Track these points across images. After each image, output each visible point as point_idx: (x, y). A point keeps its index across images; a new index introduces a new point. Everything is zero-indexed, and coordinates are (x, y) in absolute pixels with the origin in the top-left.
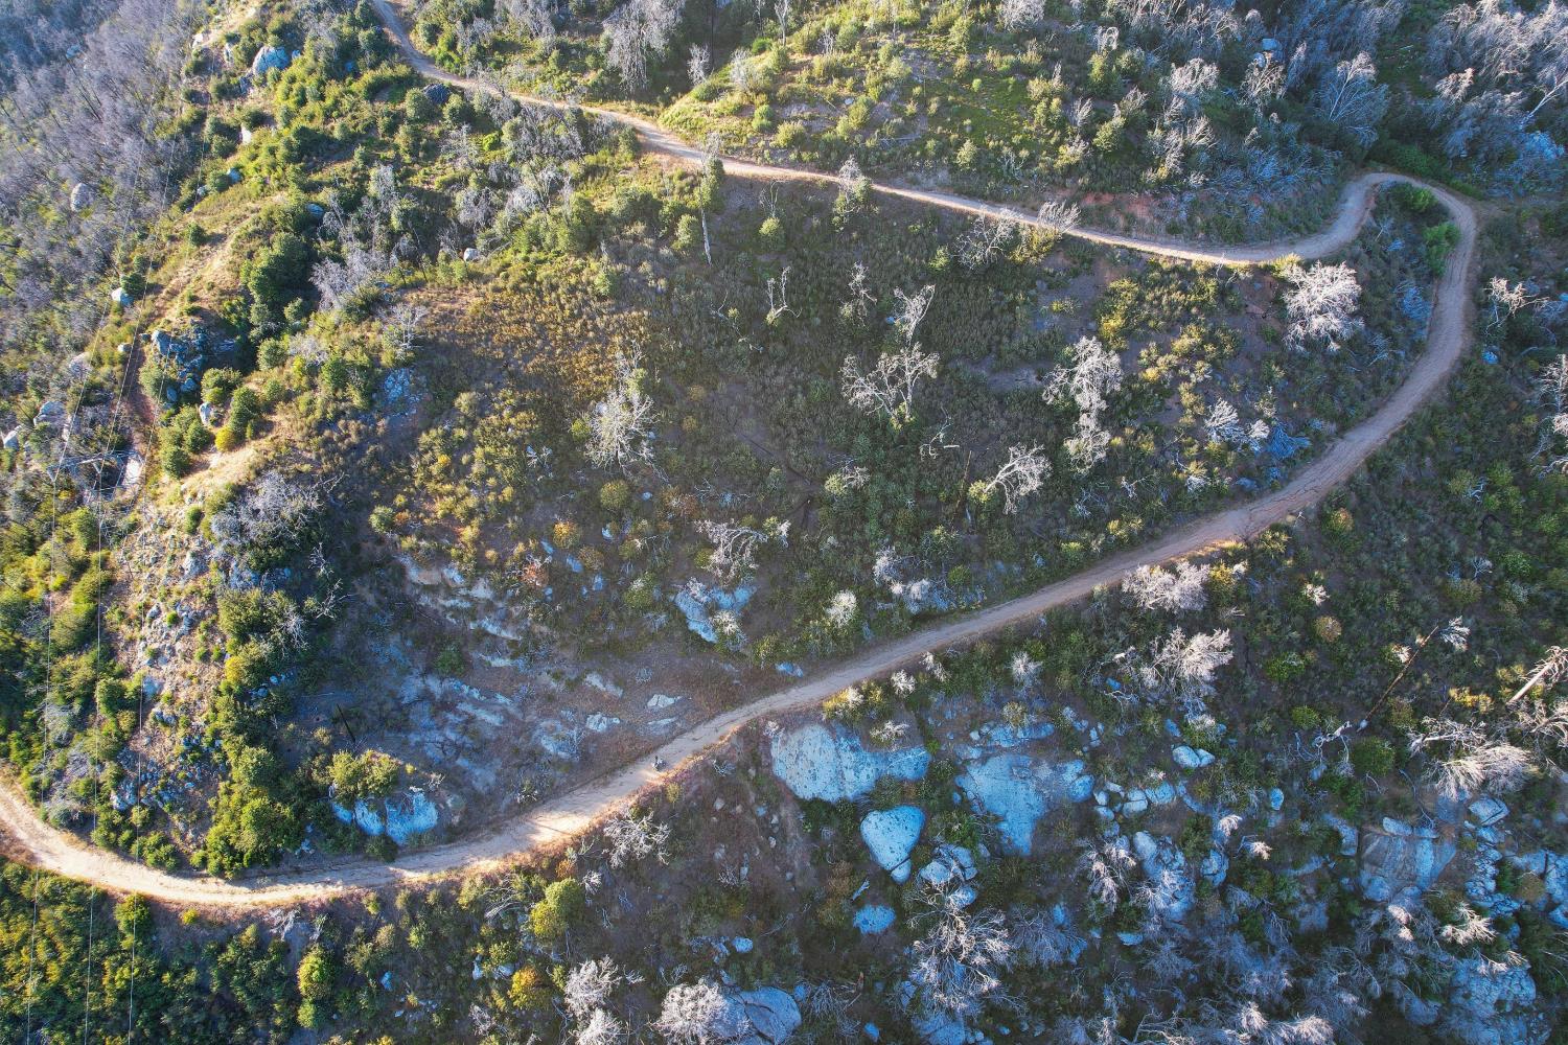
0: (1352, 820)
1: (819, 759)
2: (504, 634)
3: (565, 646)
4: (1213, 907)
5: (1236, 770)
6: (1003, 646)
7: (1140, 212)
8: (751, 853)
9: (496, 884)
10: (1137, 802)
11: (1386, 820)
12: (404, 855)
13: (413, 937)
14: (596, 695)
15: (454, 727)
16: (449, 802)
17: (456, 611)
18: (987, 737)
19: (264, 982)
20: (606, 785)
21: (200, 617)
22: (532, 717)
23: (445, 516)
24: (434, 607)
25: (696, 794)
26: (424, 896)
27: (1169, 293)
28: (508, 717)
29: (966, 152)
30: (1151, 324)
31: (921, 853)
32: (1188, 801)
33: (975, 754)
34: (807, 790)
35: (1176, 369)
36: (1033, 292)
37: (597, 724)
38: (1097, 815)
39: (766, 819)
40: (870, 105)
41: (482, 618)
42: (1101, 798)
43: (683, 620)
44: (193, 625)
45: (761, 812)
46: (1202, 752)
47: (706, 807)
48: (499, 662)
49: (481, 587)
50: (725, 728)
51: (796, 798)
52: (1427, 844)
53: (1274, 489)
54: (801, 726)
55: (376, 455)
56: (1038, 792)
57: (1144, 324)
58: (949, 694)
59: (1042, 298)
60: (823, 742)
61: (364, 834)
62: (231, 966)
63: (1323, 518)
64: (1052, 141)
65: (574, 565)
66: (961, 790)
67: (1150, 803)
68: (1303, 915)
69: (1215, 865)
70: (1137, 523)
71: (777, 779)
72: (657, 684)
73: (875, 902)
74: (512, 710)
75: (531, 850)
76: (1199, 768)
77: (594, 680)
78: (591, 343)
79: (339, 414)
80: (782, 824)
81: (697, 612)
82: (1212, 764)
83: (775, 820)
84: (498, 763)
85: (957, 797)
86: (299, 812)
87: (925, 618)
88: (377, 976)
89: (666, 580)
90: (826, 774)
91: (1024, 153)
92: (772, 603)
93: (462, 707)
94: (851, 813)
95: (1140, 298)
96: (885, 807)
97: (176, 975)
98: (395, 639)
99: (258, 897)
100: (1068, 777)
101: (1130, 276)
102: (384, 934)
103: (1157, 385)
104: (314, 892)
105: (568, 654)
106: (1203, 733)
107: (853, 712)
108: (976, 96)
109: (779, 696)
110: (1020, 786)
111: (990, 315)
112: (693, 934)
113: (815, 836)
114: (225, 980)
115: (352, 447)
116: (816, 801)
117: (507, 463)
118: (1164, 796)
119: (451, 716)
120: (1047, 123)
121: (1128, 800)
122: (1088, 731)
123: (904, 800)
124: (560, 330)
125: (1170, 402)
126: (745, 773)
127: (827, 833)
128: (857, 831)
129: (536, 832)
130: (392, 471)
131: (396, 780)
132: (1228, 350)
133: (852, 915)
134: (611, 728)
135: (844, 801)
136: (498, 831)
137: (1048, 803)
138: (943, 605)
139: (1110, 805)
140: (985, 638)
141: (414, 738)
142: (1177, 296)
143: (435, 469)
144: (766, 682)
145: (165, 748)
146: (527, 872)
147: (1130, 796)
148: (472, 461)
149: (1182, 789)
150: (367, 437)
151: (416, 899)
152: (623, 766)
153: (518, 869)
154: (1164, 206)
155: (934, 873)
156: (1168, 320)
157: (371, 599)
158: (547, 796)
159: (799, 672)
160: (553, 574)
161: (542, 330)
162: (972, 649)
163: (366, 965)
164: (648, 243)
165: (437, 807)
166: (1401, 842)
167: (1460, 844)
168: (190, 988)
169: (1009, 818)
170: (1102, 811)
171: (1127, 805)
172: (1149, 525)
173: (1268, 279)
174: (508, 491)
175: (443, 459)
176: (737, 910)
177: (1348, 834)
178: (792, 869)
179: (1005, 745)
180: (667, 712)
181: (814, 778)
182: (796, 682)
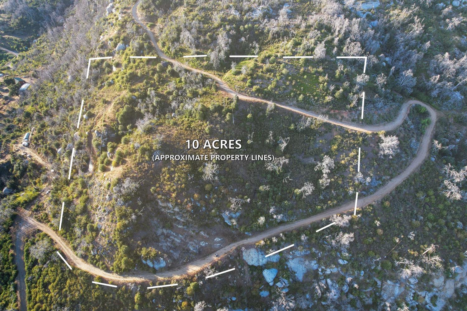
0: (380, 280)
1: (254, 256)
2: (181, 220)
3: (195, 224)
4: (344, 298)
5: (353, 266)
6: (299, 232)
7: (345, 115)
8: (237, 277)
9: (179, 282)
10: (328, 272)
11: (388, 281)
12: (158, 273)
13: (160, 292)
14: (202, 236)
15: (170, 242)
16: (168, 261)
17: (170, 213)
18: (294, 253)
19: (127, 298)
20: (204, 259)
21: (111, 211)
22: (187, 241)
23: (168, 190)
24: (165, 211)
25: (225, 263)
27: (350, 140)
28: (182, 240)
29: (301, 97)
30: (344, 148)
31: (276, 280)
32: (341, 272)
33: (291, 257)
34: (251, 263)
35: (349, 162)
36: (315, 137)
37: (203, 244)
38: (319, 274)
39: (241, 269)
40: (277, 81)
41: (176, 216)
42: (320, 270)
43: (224, 220)
44: (109, 213)
45: (240, 267)
46: (345, 261)
47: (227, 266)
48: (180, 227)
49: (176, 208)
50: (232, 247)
51: (248, 265)
52: (397, 287)
53: (371, 194)
54: (250, 248)
55: (152, 173)
56: (305, 267)
57: (342, 148)
58: (285, 243)
59: (318, 139)
60: (255, 252)
61: (149, 267)
62: (120, 294)
63: (382, 203)
64: (324, 95)
65: (199, 205)
66: (287, 265)
67: (331, 272)
68: (366, 301)
69: (345, 288)
70: (335, 202)
71: (244, 260)
72: (217, 235)
73: (265, 290)
75: (187, 274)
76: (344, 265)
77: (202, 233)
79: (143, 161)
80: (244, 270)
81: (227, 218)
82: (347, 264)
84: (179, 252)
85: (286, 267)
86: (134, 261)
87: (282, 223)
88: (152, 300)
89: (220, 208)
90: (255, 260)
91: (316, 98)
92: (245, 217)
93: (171, 237)
94: (260, 269)
95: (342, 141)
96: (268, 268)
97: (108, 295)
98: (156, 219)
99: (125, 279)
100: (313, 264)
101: (340, 134)
102: (154, 291)
103: (344, 165)
104: (138, 280)
105: (196, 226)
106: (346, 257)
107: (263, 246)
108: (305, 80)
109: (245, 240)
110: (301, 266)
111: (304, 142)
112: (223, 296)
113: (252, 274)
114: (118, 297)
115: (146, 170)
116: (253, 266)
117: (183, 178)
118: (335, 270)
119: (169, 239)
120: (323, 89)
121: (326, 271)
122: (318, 253)
123: (273, 267)
125: (347, 170)
126: (236, 258)
127: (255, 273)
128: (262, 273)
129: (188, 270)
131: (157, 255)
132: (363, 157)
133: (259, 293)
134: (206, 246)
135: (259, 266)
136: (179, 268)
137: (307, 270)
138: (286, 220)
139: (322, 271)
140: (295, 229)
141: (160, 244)
142: (352, 141)
143: (166, 178)
144: (242, 236)
145: (104, 242)
146: (186, 279)
148: (175, 176)
149: (339, 269)
150: (150, 168)
151: (161, 283)
152: (208, 255)
153: (184, 279)
154: (351, 114)
155: (279, 284)
156: (349, 147)
157: (150, 209)
158: (190, 262)
159: (250, 234)
160: (193, 207)
162: (292, 232)
163: (150, 297)
164: (219, 119)
165: (166, 262)
166: (391, 286)
167: (405, 288)
168: (111, 298)
169: (298, 272)
170: (320, 273)
172: (338, 202)
173: (376, 136)
174: (183, 185)
175: (168, 175)
176: (233, 290)
177: (379, 283)
178: (246, 281)
179: (298, 255)
180: (219, 242)
181: (252, 260)
182: (249, 237)
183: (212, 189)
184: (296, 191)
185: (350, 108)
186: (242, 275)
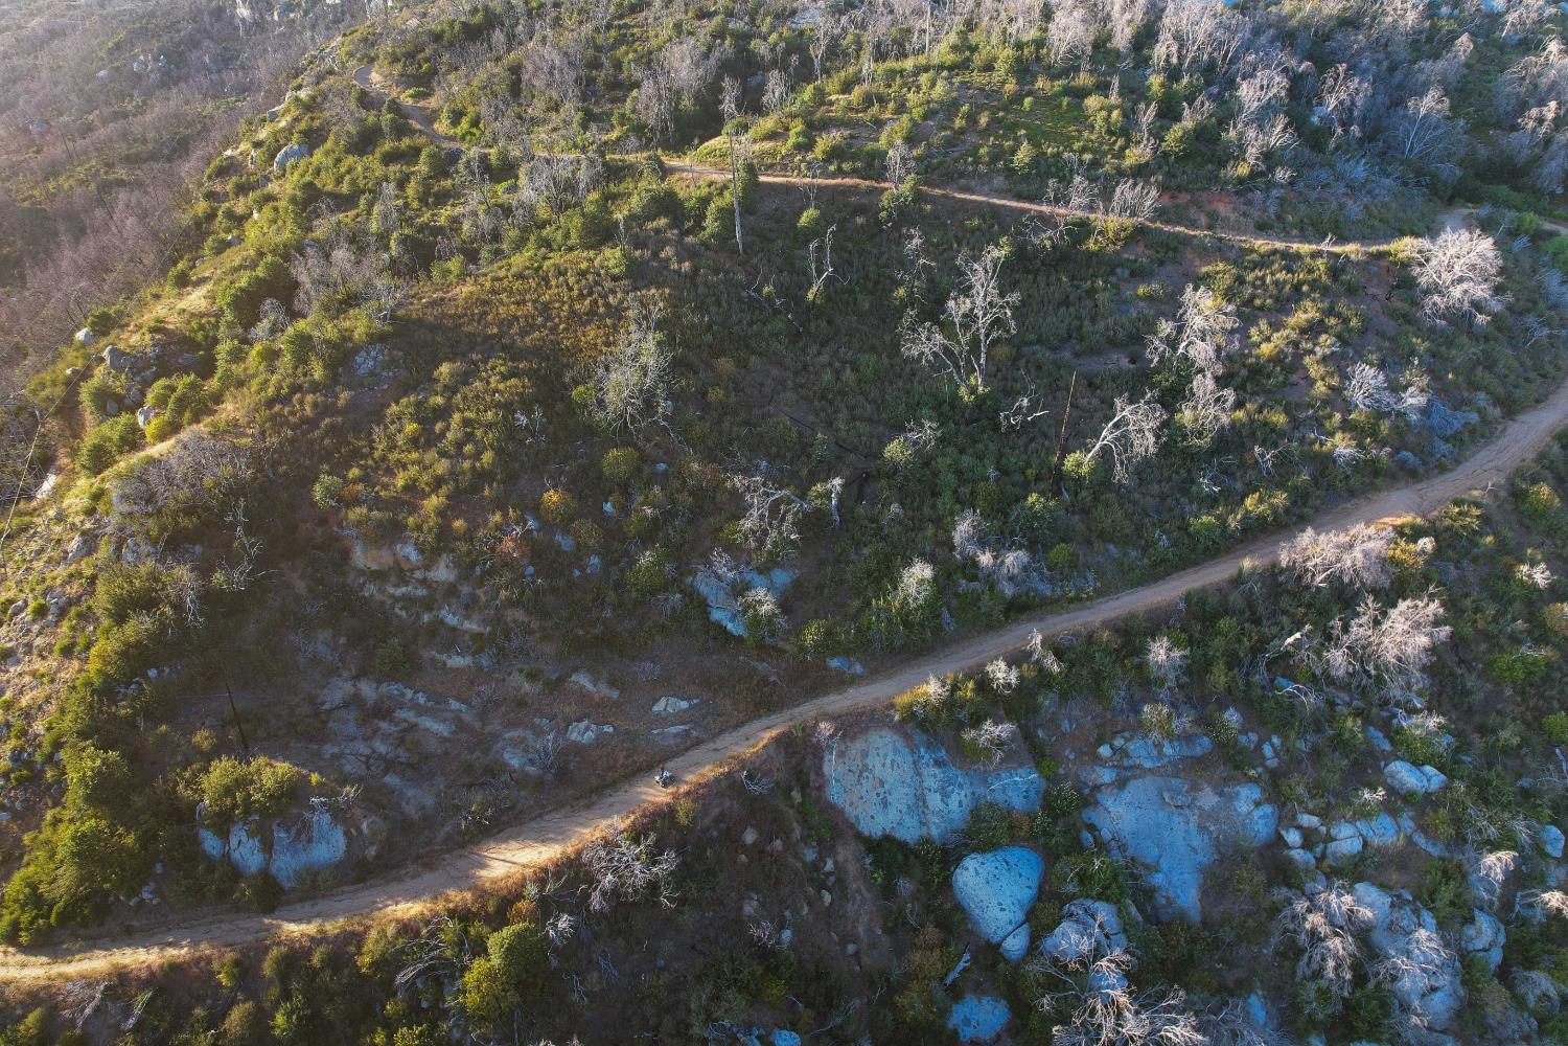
1: (891, 776)
2: (467, 625)
3: (545, 638)
5: (1484, 793)
6: (1132, 637)
7: (1223, 209)
8: (796, 911)
9: (417, 934)
10: (1347, 840)
12: (289, 903)
14: (583, 696)
15: (386, 737)
16: (364, 826)
17: (408, 601)
18: (1123, 753)
20: (588, 807)
22: (495, 726)
23: (406, 488)
25: (717, 821)
26: (307, 953)
27: (1273, 274)
28: (461, 725)
29: (1024, 154)
30: (1258, 302)
31: (1041, 916)
32: (1420, 840)
33: (1107, 776)
34: (875, 823)
35: (1296, 344)
36: (1114, 279)
37: (582, 733)
38: (1291, 860)
39: (816, 866)
40: (914, 123)
41: (440, 608)
42: (1293, 837)
43: (703, 606)
45: (810, 855)
46: (1428, 768)
47: (732, 839)
48: (457, 661)
49: (442, 565)
50: (758, 739)
51: (859, 836)
53: (1442, 469)
54: (865, 730)
55: (332, 429)
56: (1202, 828)
57: (1250, 303)
58: (1064, 697)
60: (896, 751)
64: (1116, 147)
65: (566, 543)
66: (1092, 828)
67: (1365, 844)
70: (1280, 499)
71: (832, 807)
72: (665, 684)
73: (979, 990)
74: (467, 718)
75: (474, 888)
76: (1428, 794)
77: (582, 680)
78: (602, 317)
79: (296, 389)
80: (839, 868)
81: (722, 596)
82: (1446, 788)
83: (829, 866)
84: (440, 782)
85: (1087, 837)
89: (685, 555)
90: (900, 799)
91: (1087, 157)
92: (820, 587)
93: (401, 714)
94: (944, 857)
95: (1240, 280)
96: (987, 846)
98: (324, 635)
100: (1243, 806)
101: (1225, 259)
102: (235, 1018)
103: (1278, 359)
104: (144, 958)
105: (549, 649)
106: (1426, 741)
107: (938, 710)
108: (1027, 114)
109: (832, 698)
110: (1176, 819)
111: (1066, 302)
112: (710, 1018)
113: (888, 891)
115: (305, 420)
116: (888, 838)
117: (489, 426)
118: (1386, 833)
119: (384, 725)
120: (1110, 132)
121: (1330, 839)
122: (1259, 747)
123: (1014, 838)
124: (566, 307)
125: (1294, 378)
126: (788, 797)
127: (905, 886)
128: (947, 884)
129: (484, 866)
130: (349, 443)
132: (1354, 323)
133: (944, 1013)
134: (600, 742)
135: (926, 840)
136: (429, 866)
137: (1217, 844)
138: (1045, 589)
139: (1308, 843)
140: (1105, 624)
141: (329, 749)
142: (1281, 276)
143: (400, 440)
144: (812, 680)
147: (1333, 832)
148: (448, 428)
149: (1408, 824)
150: (323, 410)
151: (294, 959)
152: (613, 785)
154: (1250, 203)
155: (1070, 940)
156: (1277, 299)
157: (301, 586)
158: (504, 823)
159: (858, 668)
160: (536, 551)
161: (546, 307)
162: (1090, 638)
164: (672, 234)
165: (347, 834)
169: (1164, 865)
170: (1298, 855)
171: (1332, 846)
172: (1294, 503)
173: (1384, 263)
174: (488, 457)
175: (411, 427)
176: (776, 991)
178: (856, 939)
179: (1148, 764)
180: (679, 718)
181: (885, 804)
182: (854, 681)
183: (639, 470)
184: (1070, 461)
185: (1241, 180)
186: (827, 898)
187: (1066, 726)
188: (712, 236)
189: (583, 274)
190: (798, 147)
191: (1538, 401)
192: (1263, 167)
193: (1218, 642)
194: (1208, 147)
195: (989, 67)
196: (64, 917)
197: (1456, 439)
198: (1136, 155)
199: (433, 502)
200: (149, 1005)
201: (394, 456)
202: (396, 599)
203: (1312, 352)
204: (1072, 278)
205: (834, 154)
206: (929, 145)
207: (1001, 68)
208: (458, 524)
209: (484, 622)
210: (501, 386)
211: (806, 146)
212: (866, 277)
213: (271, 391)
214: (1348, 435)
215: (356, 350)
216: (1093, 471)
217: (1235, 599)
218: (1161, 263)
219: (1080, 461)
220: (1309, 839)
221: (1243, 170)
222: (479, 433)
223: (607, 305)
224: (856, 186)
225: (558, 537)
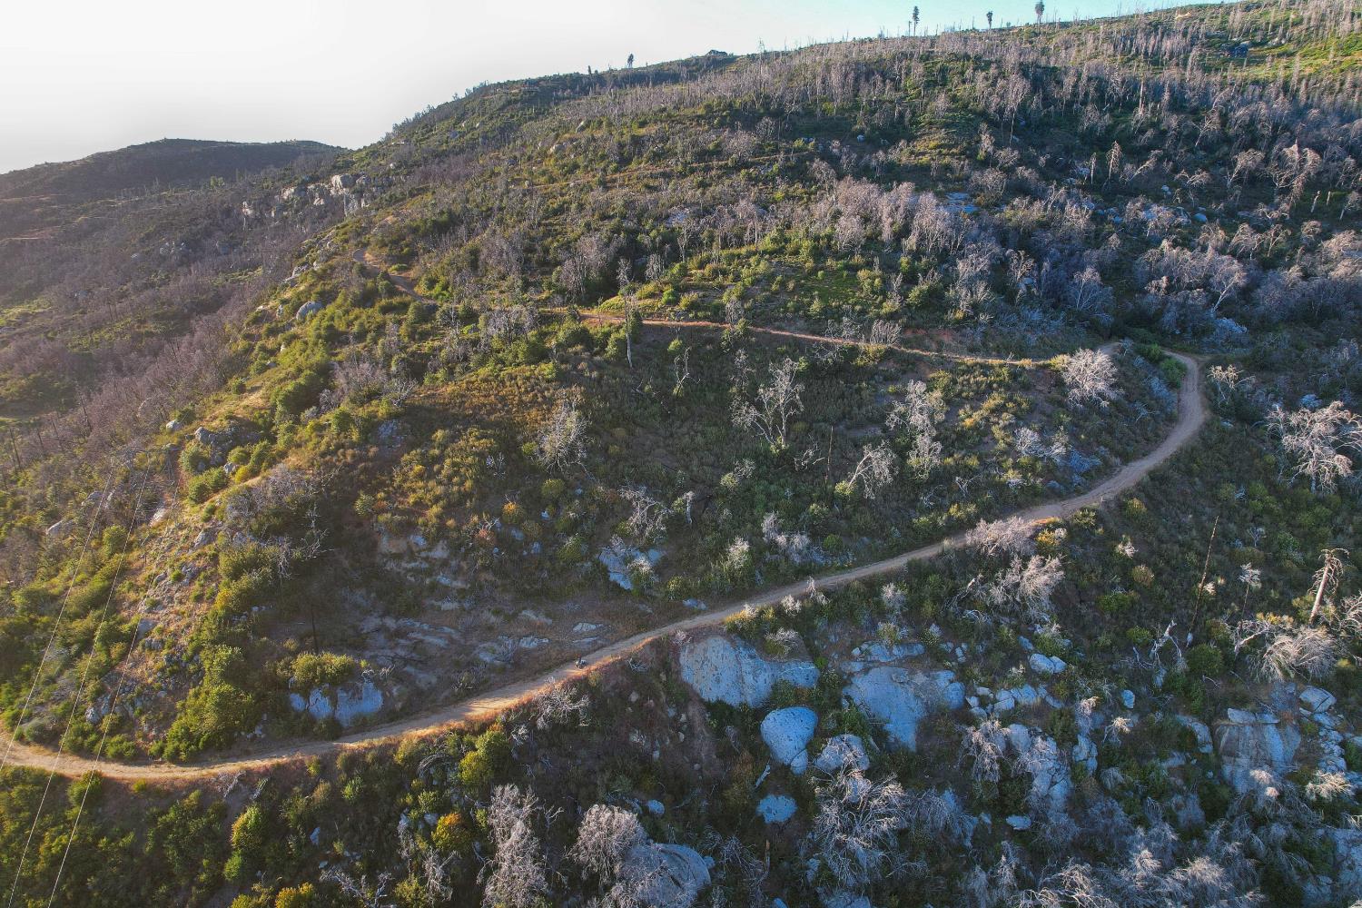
0: (1199, 715)
1: (722, 664)
2: (455, 583)
3: (506, 589)
7: (946, 339)
8: (663, 742)
9: (432, 742)
10: (1005, 700)
11: (1230, 711)
12: (347, 735)
13: (348, 791)
14: (529, 623)
15: (404, 647)
16: (395, 691)
17: (416, 572)
18: (868, 652)
19: (196, 841)
20: (533, 680)
21: (201, 571)
22: (474, 641)
23: (416, 503)
24: (398, 570)
25: (614, 687)
26: (363, 755)
27: (975, 377)
28: (452, 641)
29: (816, 306)
30: (964, 394)
32: (1050, 700)
33: (857, 667)
34: (711, 693)
35: (987, 419)
36: (873, 382)
37: (528, 644)
38: (971, 715)
39: (675, 719)
40: (746, 288)
41: (437, 574)
42: (973, 701)
43: (605, 572)
45: (672, 713)
46: (1054, 658)
47: (624, 699)
48: (448, 606)
49: (439, 547)
50: (642, 641)
51: (702, 701)
52: (1272, 729)
53: (1079, 493)
54: (706, 637)
55: (365, 470)
56: (917, 697)
57: (959, 395)
58: (831, 621)
59: (880, 386)
60: (725, 649)
61: (313, 720)
62: (168, 827)
63: (1122, 506)
64: (877, 301)
65: (518, 534)
66: (849, 698)
67: (1016, 703)
69: (1085, 752)
70: (972, 508)
71: (685, 683)
72: (581, 615)
73: (777, 792)
74: (456, 636)
75: (466, 720)
76: (1055, 673)
77: (529, 614)
78: (540, 404)
79: (340, 447)
80: (689, 720)
81: (617, 564)
82: (1065, 669)
83: (684, 717)
84: (440, 670)
85: (846, 703)
87: (804, 572)
88: (309, 831)
89: (594, 541)
90: (728, 677)
91: (857, 308)
92: (679, 560)
93: (412, 635)
94: (752, 714)
95: (953, 382)
96: (785, 705)
97: (113, 839)
98: (363, 591)
99: (204, 772)
100: (942, 683)
101: (946, 370)
102: (320, 792)
103: (976, 427)
104: (261, 763)
105: (508, 597)
106: (1053, 641)
107: (749, 626)
108: (820, 282)
109: (686, 622)
110: (900, 690)
111: (842, 396)
112: (609, 790)
113: (719, 733)
115: (347, 465)
116: (720, 702)
117: (470, 466)
118: (1029, 696)
119: (402, 641)
120: (873, 292)
121: (995, 701)
122: (954, 651)
123: (798, 703)
124: (517, 398)
125: (986, 439)
126: (657, 675)
128: (757, 730)
129: (471, 711)
130: (377, 478)
131: (348, 673)
132: (1024, 406)
133: (755, 804)
134: (541, 646)
135: (745, 705)
136: (435, 712)
137: (927, 707)
138: (820, 560)
139: (982, 704)
140: (859, 581)
142: (980, 378)
143: (411, 475)
144: (677, 614)
145: (147, 668)
147: (997, 697)
148: (442, 468)
149: (1043, 691)
150: (358, 459)
151: (354, 760)
152: (551, 668)
153: (452, 732)
154: (963, 335)
156: (977, 393)
158: (482, 690)
159: (703, 606)
160: (501, 540)
161: (503, 399)
162: (848, 587)
163: (299, 818)
164: (586, 355)
165: (384, 695)
166: (1248, 730)
167: (1301, 730)
168: (124, 851)
169: (893, 719)
170: (975, 711)
171: (997, 705)
172: (982, 513)
173: (1048, 369)
174: (468, 484)
175: (418, 468)
177: (1201, 731)
178: (700, 761)
179: (883, 660)
180: (590, 634)
181: (718, 681)
182: (699, 612)
183: (564, 493)
184: (839, 487)
185: (958, 321)
186: (682, 736)
187: (832, 638)
188: (612, 356)
189: (528, 379)
190: (669, 303)
191: (1144, 455)
192: (971, 313)
193: (927, 588)
194: (936, 302)
195: (796, 252)
196: (208, 744)
197: (1087, 474)
198: (890, 306)
199: (435, 509)
200: (266, 787)
201: (406, 485)
202: (409, 571)
203: (995, 423)
204: (846, 382)
205: (693, 306)
206: (755, 301)
207: (804, 253)
208: (450, 522)
209: (466, 581)
210: (476, 444)
211: (676, 302)
212: (712, 382)
213: (323, 448)
214: (1017, 472)
215: (379, 423)
216: (854, 493)
217: (939, 564)
218: (904, 372)
219: (845, 487)
220: (983, 702)
221: (959, 315)
222: (462, 470)
223: (544, 397)
224: (708, 326)
225: (513, 532)
